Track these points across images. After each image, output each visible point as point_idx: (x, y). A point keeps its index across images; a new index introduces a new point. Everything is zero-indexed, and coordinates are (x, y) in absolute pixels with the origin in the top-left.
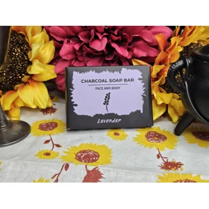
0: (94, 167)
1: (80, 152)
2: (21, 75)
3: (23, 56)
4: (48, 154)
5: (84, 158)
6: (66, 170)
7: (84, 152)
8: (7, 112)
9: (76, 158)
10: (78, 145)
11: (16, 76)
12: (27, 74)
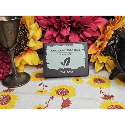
0: (67, 98)
1: (59, 90)
2: (23, 47)
3: (24, 36)
4: (42, 92)
5: (61, 93)
6: (52, 99)
7: (61, 89)
8: (17, 68)
9: (57, 93)
10: (57, 86)
11: (21, 47)
12: (27, 46)
